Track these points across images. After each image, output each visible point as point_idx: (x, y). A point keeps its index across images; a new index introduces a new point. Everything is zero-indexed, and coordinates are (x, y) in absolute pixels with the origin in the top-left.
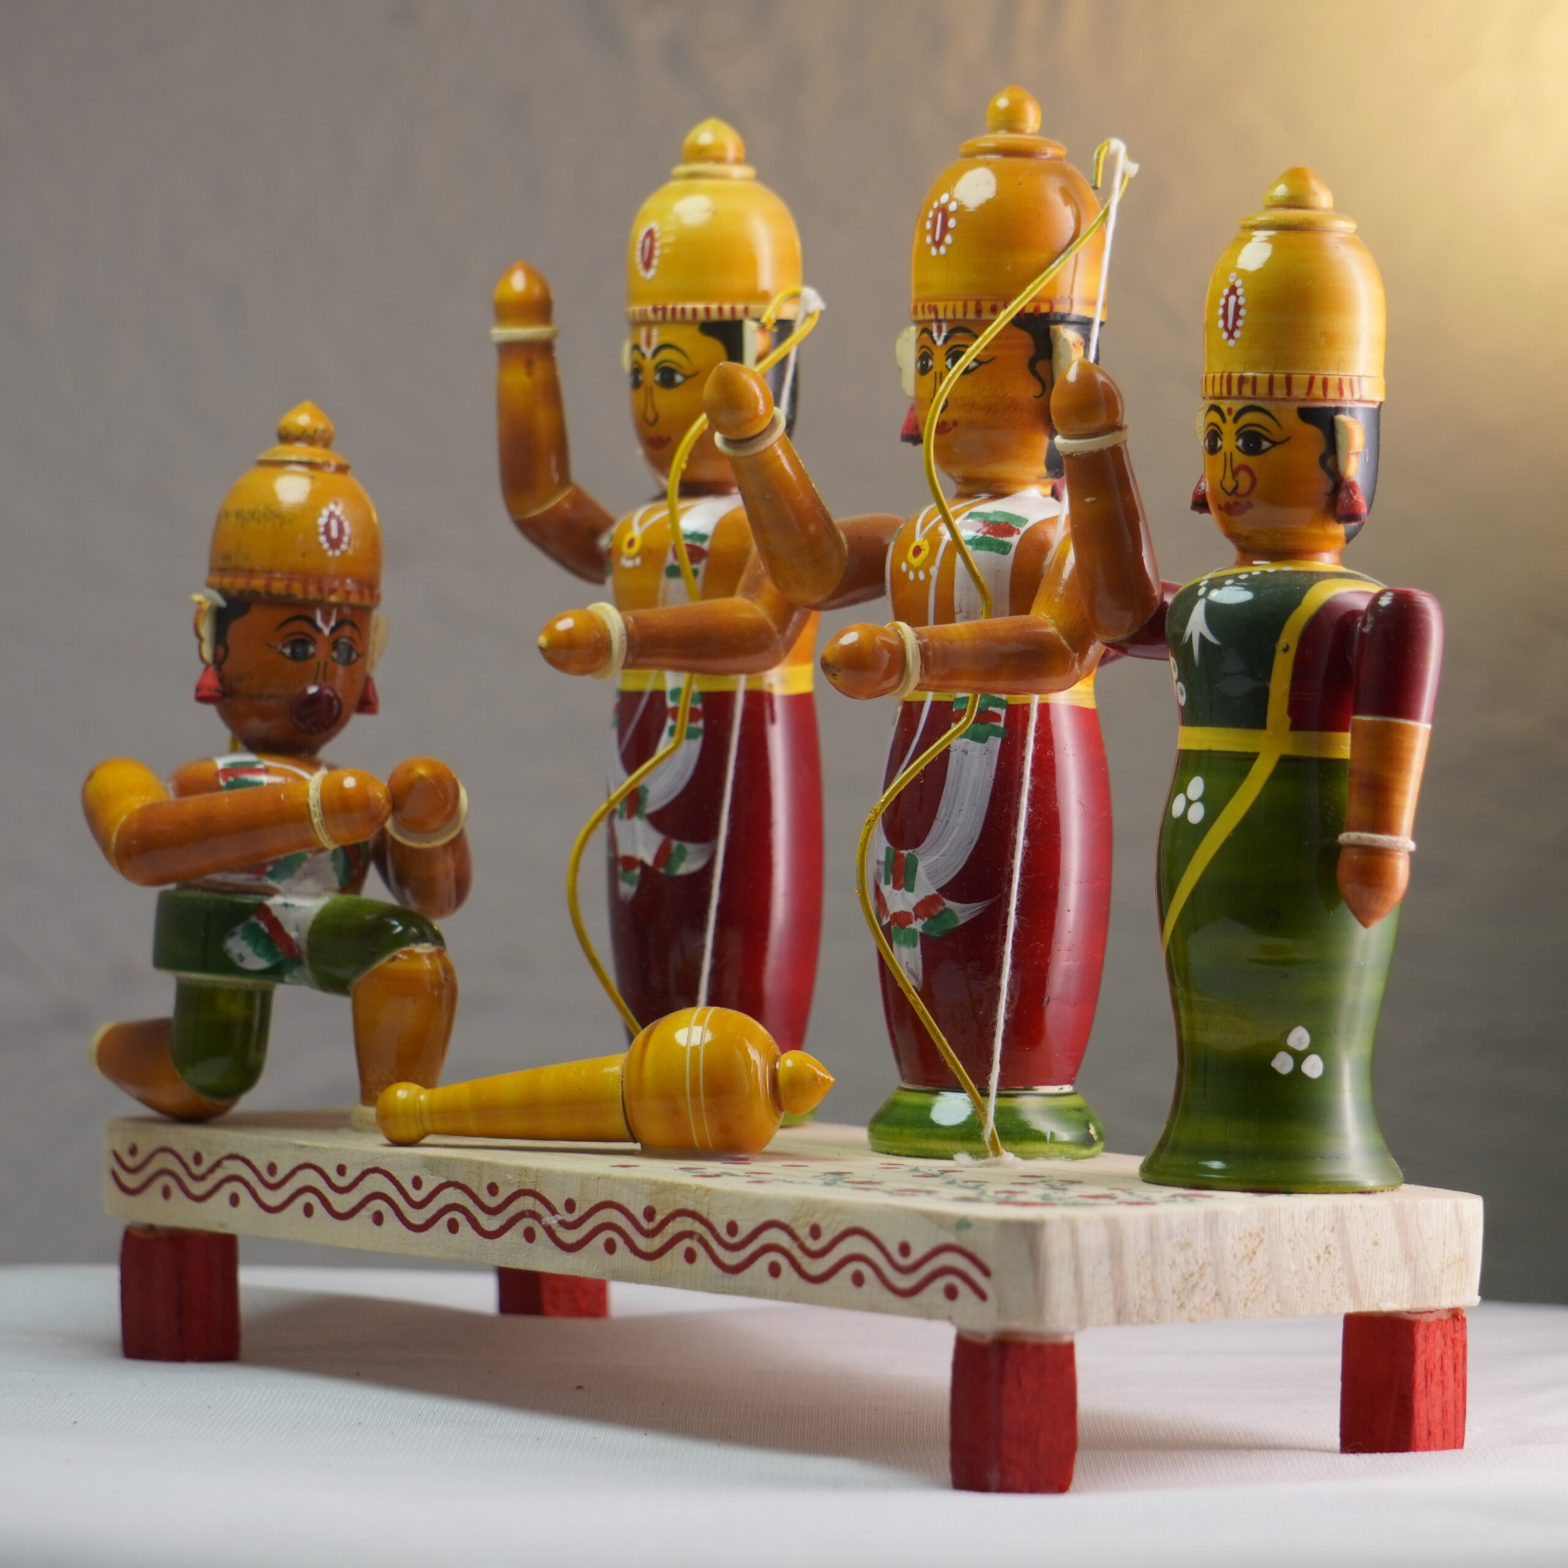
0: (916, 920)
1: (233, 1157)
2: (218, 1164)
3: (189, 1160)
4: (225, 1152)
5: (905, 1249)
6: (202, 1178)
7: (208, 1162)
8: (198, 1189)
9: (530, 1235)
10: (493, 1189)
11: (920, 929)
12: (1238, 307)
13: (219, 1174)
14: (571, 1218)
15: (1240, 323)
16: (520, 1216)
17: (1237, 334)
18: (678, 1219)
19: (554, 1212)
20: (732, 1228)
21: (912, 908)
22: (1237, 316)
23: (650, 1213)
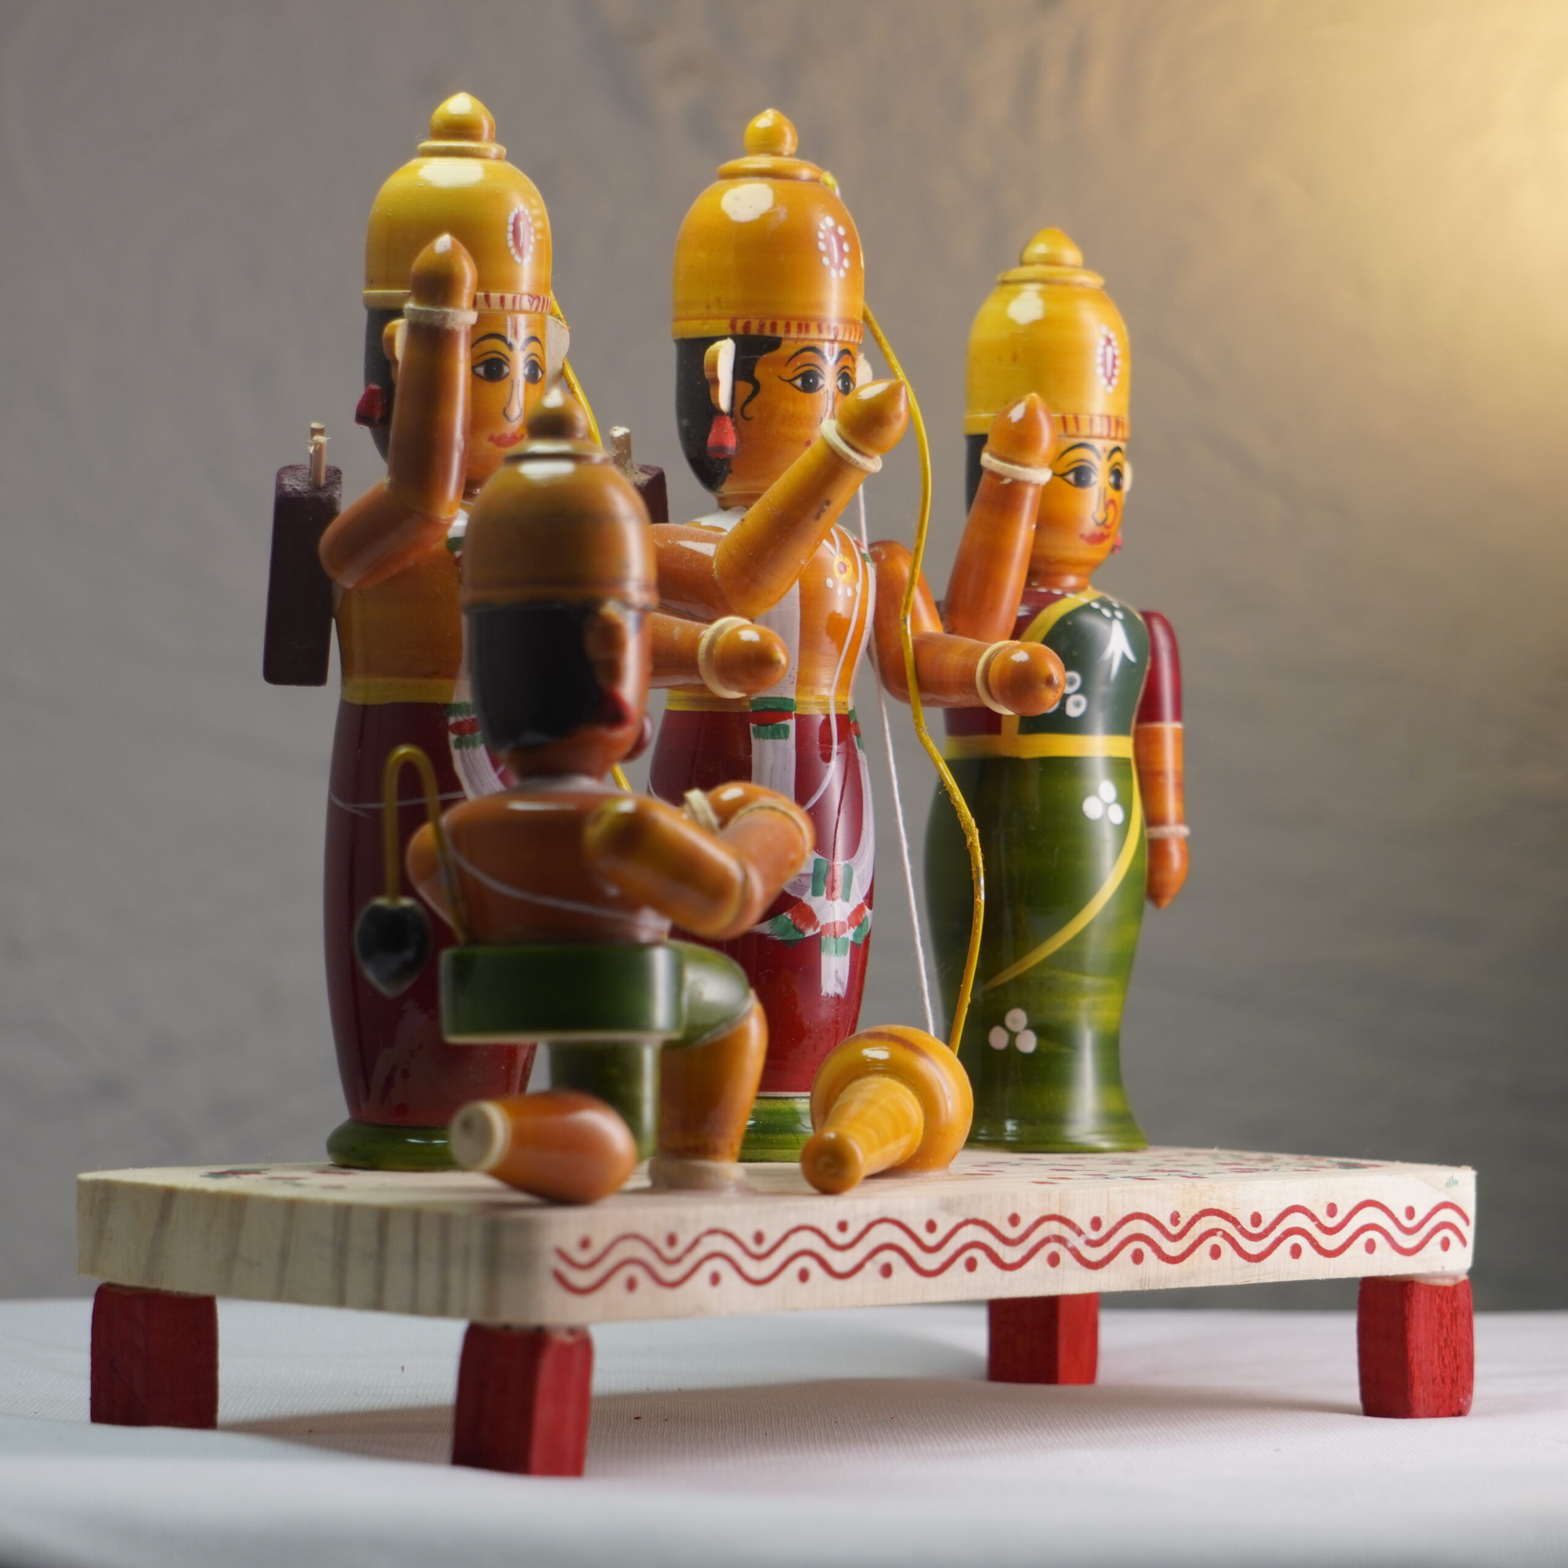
0: (849, 928)
1: (713, 1232)
2: (696, 1242)
3: (662, 1244)
4: (703, 1228)
5: (1410, 1212)
6: (677, 1261)
7: (684, 1241)
8: (671, 1274)
9: (1054, 1260)
10: (1014, 1220)
11: (851, 938)
12: (1114, 357)
13: (700, 1252)
14: (1095, 1236)
15: (1116, 372)
16: (1046, 1241)
17: (1114, 381)
18: (1203, 1219)
19: (1080, 1233)
20: (1256, 1219)
21: (847, 917)
22: (1114, 366)
23: (1175, 1219)
